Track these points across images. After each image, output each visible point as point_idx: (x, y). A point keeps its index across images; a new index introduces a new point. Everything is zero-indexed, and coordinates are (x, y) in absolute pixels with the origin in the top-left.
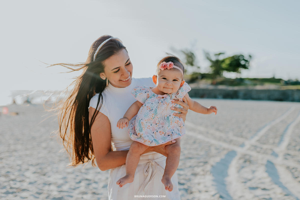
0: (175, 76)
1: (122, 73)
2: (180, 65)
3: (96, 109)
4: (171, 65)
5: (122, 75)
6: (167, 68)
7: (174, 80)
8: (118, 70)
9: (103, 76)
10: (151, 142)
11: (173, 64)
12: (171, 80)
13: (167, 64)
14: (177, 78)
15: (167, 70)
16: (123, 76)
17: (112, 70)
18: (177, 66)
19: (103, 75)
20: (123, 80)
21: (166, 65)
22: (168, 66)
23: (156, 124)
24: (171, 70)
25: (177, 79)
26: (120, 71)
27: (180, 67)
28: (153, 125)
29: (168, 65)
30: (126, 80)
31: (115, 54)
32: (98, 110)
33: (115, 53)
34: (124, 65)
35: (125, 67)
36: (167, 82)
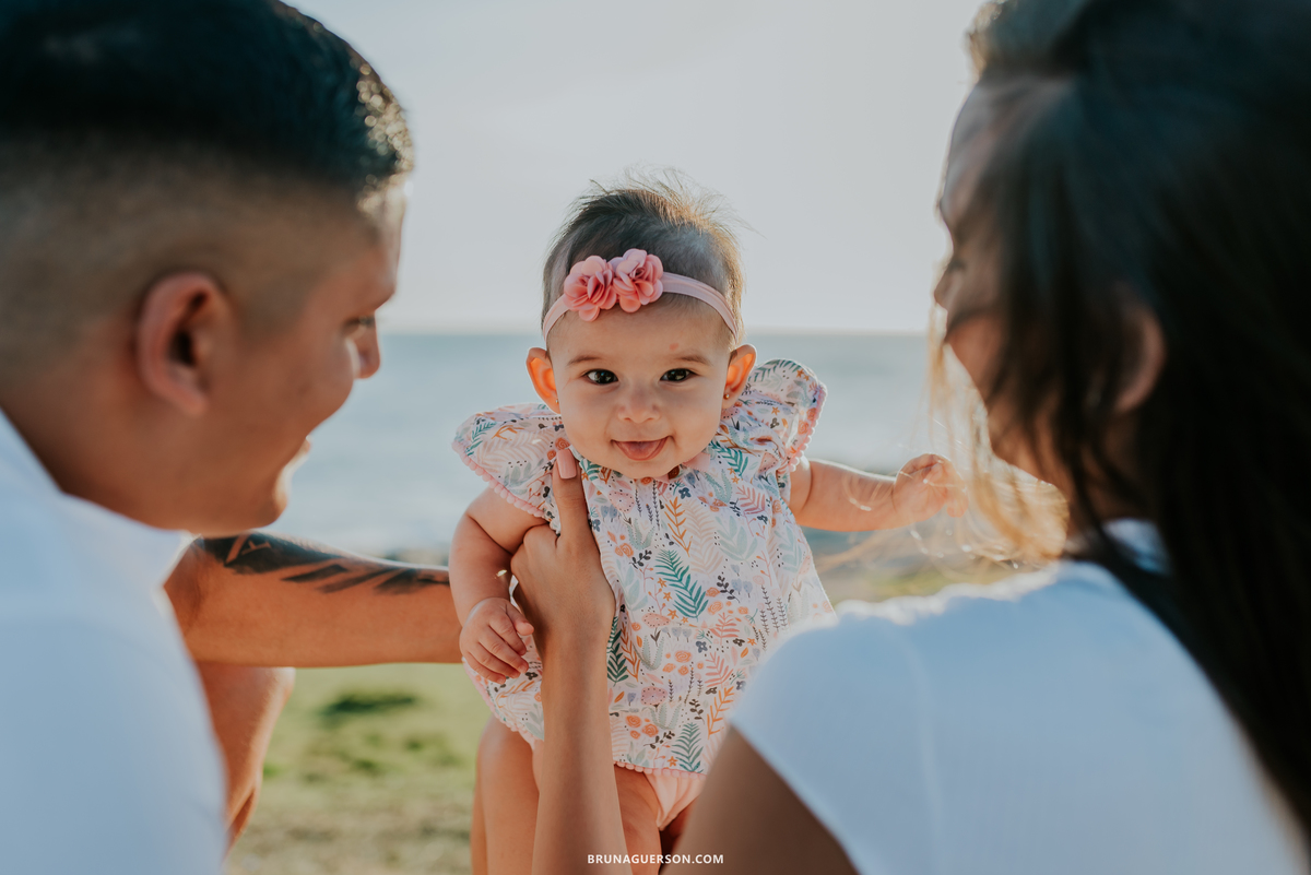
4: (643, 278)
10: (657, 738)
12: (648, 377)
13: (613, 271)
21: (612, 282)
23: (740, 642)
28: (714, 647)
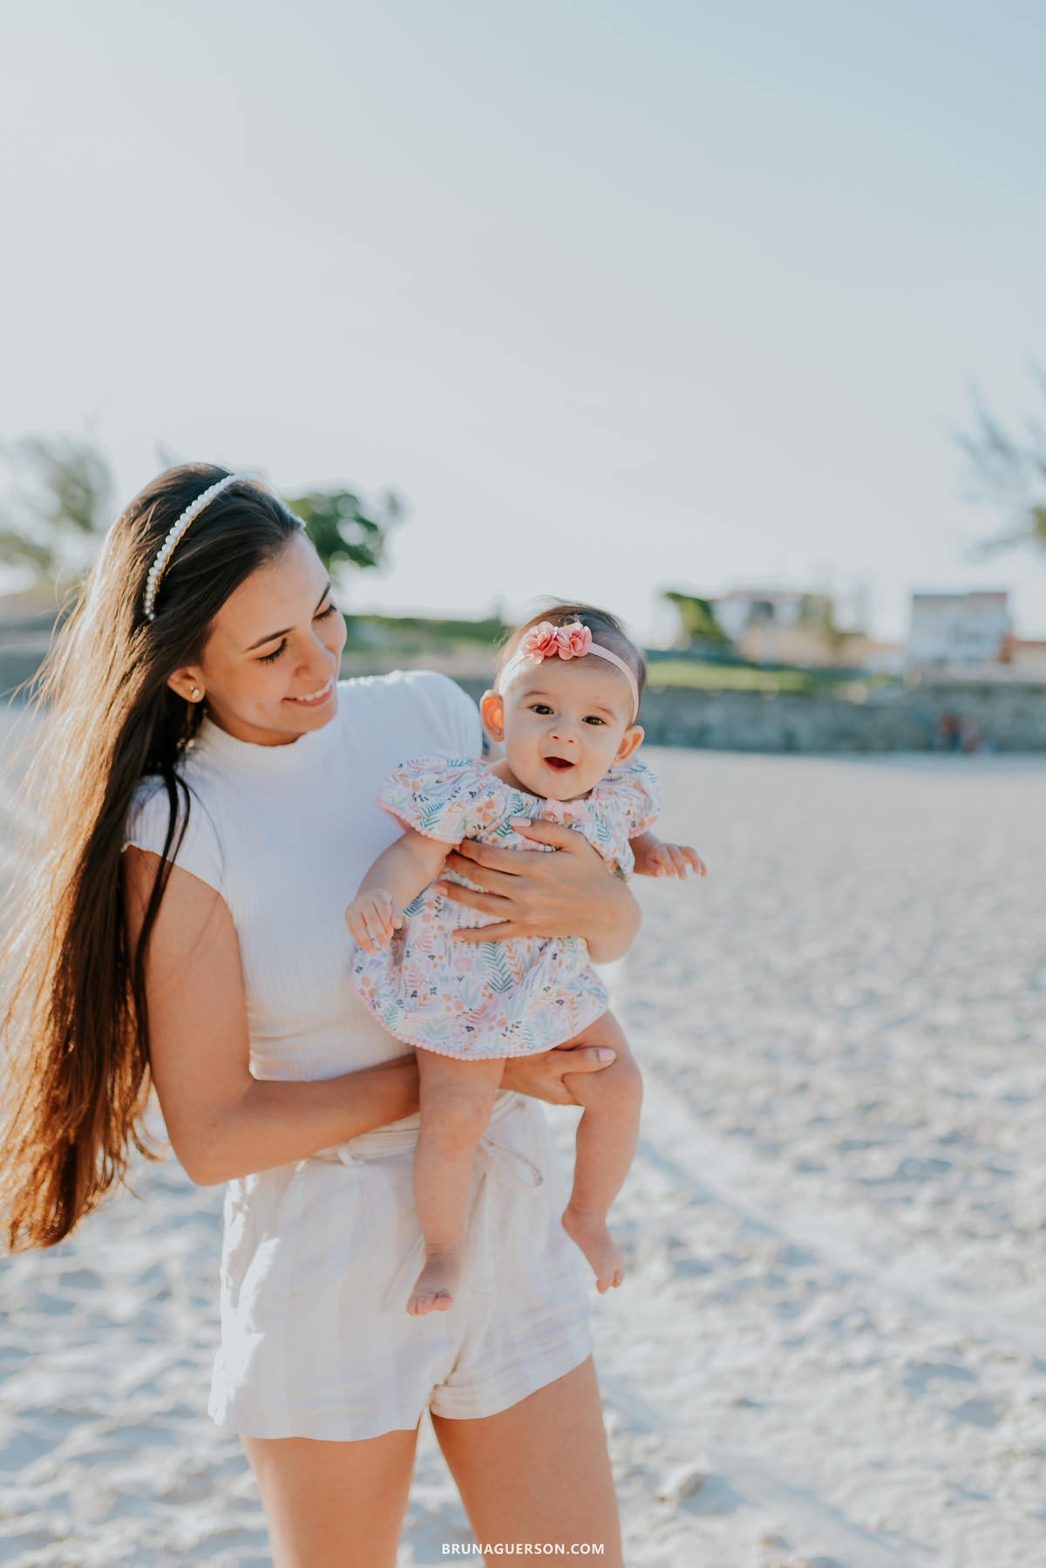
0: (597, 698)
1: (299, 663)
2: (624, 645)
3: (161, 854)
4: (577, 639)
5: (297, 672)
6: (556, 655)
7: (590, 720)
8: (278, 648)
9: (190, 685)
11: (590, 636)
12: (575, 715)
13: (558, 634)
14: (606, 707)
15: (560, 663)
16: (305, 677)
17: (251, 648)
18: (608, 648)
19: (189, 677)
20: (301, 698)
21: (556, 639)
22: (564, 640)
24: (577, 662)
25: (605, 710)
26: (288, 654)
27: (621, 655)
29: (566, 638)
30: (319, 694)
31: (265, 561)
32: (169, 858)
33: (264, 556)
34: (311, 615)
35: (313, 629)
36: (553, 725)
